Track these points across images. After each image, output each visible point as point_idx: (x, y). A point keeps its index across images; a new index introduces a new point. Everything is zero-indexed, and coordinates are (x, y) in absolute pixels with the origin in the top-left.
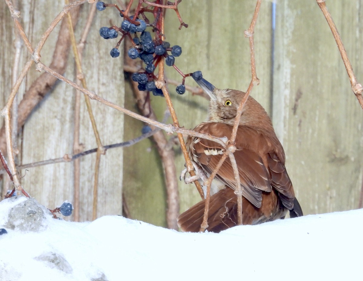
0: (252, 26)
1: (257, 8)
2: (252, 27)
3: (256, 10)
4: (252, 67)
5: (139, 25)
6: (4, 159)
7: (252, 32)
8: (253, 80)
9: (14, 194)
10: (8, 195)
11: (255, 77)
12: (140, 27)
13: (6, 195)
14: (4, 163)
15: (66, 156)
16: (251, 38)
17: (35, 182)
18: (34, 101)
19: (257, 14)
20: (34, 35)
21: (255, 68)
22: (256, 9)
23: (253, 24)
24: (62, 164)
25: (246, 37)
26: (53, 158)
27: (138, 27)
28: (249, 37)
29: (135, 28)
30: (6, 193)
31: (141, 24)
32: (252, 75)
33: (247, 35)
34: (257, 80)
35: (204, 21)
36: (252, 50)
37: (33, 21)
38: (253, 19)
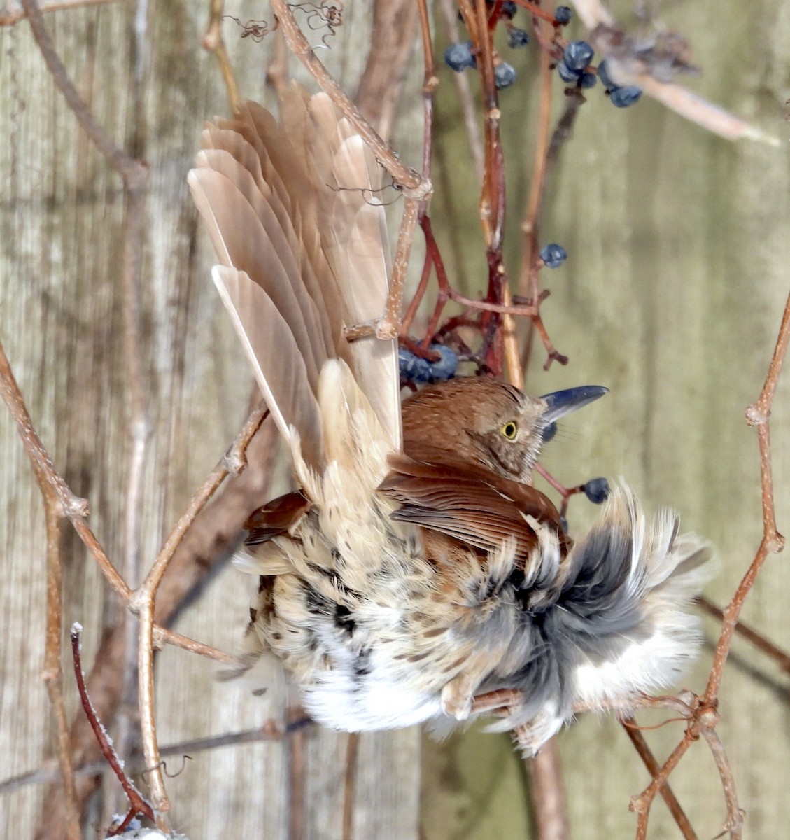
0: (765, 396)
1: (779, 347)
2: (767, 398)
3: (775, 353)
4: (765, 505)
5: (439, 359)
6: (104, 731)
7: (765, 412)
8: (768, 538)
9: (131, 826)
10: (115, 828)
11: (771, 532)
12: (441, 365)
13: (110, 828)
14: (104, 744)
15: (268, 727)
16: (763, 428)
17: (188, 794)
18: (184, 581)
19: (780, 363)
20: (184, 406)
21: (772, 507)
22: (778, 352)
23: (769, 388)
24: (259, 747)
25: (749, 425)
26: (236, 729)
27: (435, 366)
28: (759, 425)
29: (426, 369)
30: (110, 823)
31: (444, 357)
32: (765, 525)
33: (753, 419)
34: (778, 539)
35: (635, 368)
36: (764, 460)
37: (180, 367)
38: (769, 377)
